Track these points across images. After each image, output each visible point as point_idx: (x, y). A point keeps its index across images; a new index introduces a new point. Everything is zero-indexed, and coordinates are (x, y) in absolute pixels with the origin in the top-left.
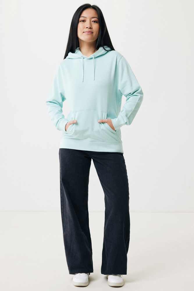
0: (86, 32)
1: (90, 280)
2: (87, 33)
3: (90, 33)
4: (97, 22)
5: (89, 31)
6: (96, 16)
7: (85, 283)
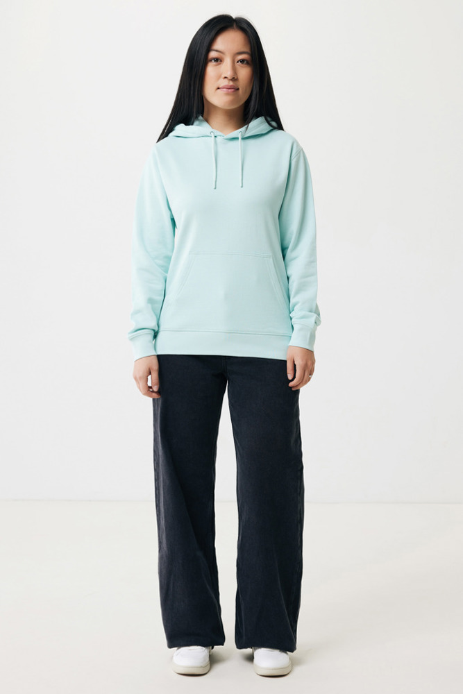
0: (224, 88)
1: (213, 660)
2: (225, 90)
3: (232, 90)
4: (248, 63)
5: (231, 86)
6: (247, 49)
7: (201, 667)
